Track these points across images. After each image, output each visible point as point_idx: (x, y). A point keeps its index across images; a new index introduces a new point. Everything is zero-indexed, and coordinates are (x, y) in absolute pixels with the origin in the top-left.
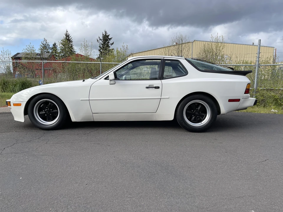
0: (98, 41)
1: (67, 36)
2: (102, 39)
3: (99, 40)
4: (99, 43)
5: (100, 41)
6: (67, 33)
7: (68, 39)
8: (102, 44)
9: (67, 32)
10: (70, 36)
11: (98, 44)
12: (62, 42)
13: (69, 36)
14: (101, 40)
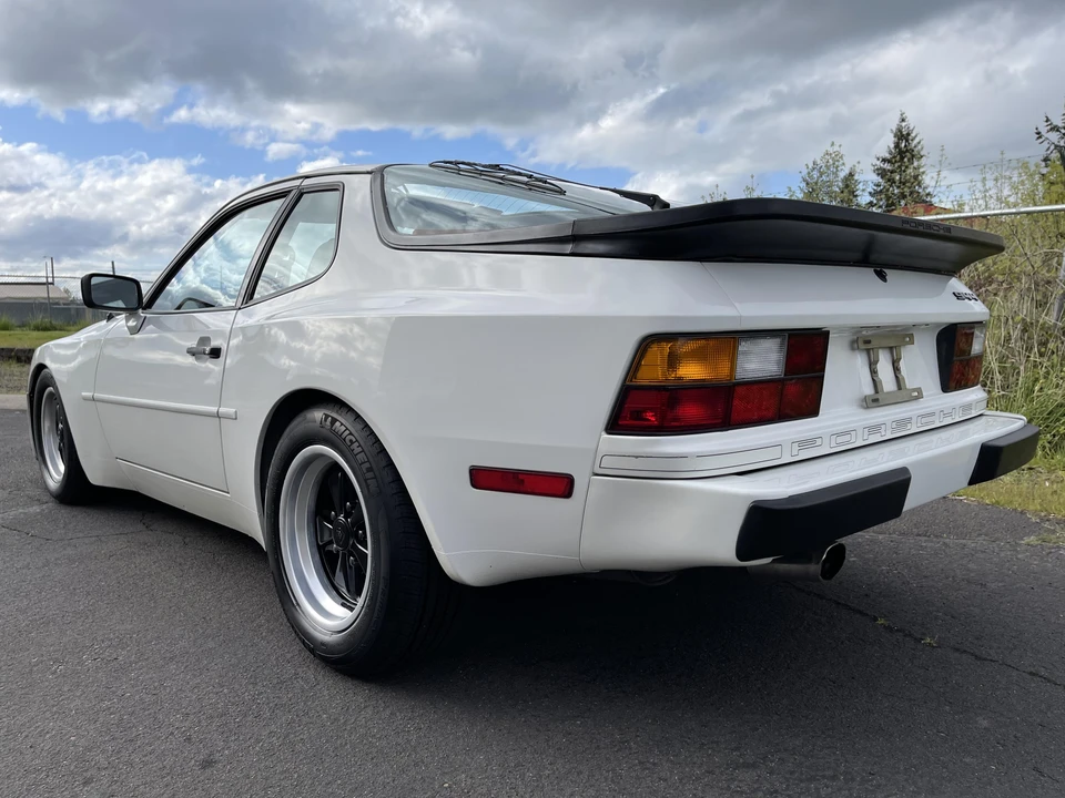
0: (1040, 137)
1: (902, 136)
2: (1061, 125)
3: (1043, 130)
4: (1046, 145)
5: (1054, 136)
6: (904, 124)
7: (904, 151)
8: (1056, 146)
9: (903, 120)
10: (913, 135)
11: (1041, 150)
12: (878, 163)
13: (908, 134)
14: (1055, 129)
